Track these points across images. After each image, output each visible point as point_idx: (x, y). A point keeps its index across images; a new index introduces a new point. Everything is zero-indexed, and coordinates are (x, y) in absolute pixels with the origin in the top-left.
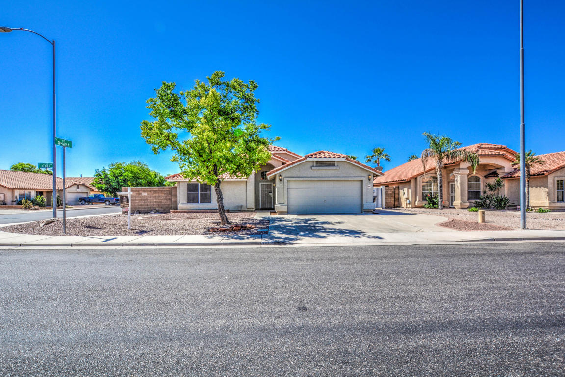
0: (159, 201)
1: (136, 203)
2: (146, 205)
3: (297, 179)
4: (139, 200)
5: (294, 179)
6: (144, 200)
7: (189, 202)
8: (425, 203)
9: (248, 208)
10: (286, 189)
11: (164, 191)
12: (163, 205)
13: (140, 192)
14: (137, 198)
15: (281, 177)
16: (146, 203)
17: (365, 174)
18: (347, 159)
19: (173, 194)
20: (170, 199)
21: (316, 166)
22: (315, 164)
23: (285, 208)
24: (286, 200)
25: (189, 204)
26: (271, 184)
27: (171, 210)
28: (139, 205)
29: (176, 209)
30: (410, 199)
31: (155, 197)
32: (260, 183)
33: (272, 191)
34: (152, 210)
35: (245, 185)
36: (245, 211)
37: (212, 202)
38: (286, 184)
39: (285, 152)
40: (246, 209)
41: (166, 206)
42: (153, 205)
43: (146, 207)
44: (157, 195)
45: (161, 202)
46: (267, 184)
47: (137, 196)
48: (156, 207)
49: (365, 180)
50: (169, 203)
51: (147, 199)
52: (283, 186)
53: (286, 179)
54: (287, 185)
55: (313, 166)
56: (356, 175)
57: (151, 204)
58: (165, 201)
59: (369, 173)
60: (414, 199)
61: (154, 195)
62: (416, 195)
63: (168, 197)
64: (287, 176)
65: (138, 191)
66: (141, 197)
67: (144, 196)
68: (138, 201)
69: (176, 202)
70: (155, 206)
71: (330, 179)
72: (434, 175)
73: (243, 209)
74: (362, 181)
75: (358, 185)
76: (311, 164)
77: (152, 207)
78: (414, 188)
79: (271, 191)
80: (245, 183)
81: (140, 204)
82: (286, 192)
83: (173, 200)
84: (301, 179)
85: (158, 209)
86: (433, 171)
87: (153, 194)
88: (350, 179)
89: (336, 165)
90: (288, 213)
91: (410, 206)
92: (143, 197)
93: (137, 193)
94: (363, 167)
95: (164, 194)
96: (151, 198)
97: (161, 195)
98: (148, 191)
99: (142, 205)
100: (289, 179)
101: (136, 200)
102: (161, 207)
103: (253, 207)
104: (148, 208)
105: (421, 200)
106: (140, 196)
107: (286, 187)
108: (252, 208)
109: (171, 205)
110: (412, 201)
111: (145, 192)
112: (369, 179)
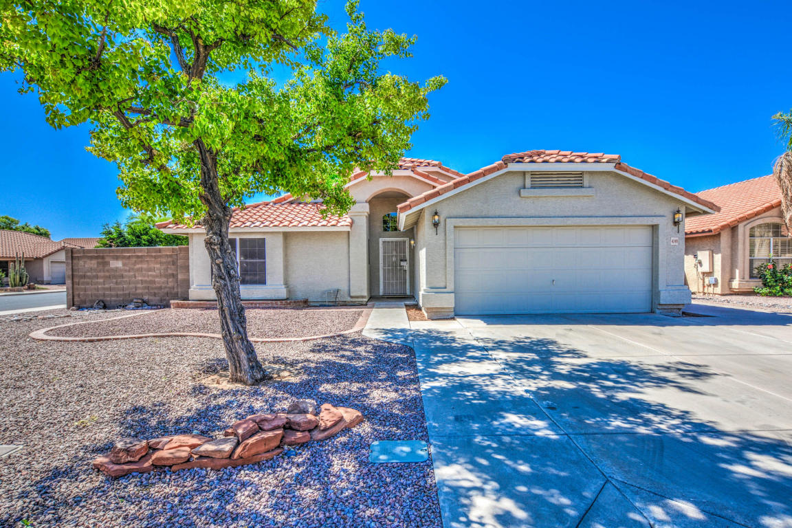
0: (150, 278)
1: (100, 283)
2: (119, 289)
3: (481, 222)
4: (105, 277)
5: (473, 222)
6: (115, 277)
8: (754, 284)
9: (352, 297)
10: (450, 251)
11: (160, 256)
12: (156, 288)
13: (107, 260)
14: (99, 274)
15: (436, 218)
16: (120, 283)
17: (665, 209)
18: (619, 165)
19: (180, 262)
20: (173, 275)
21: (532, 188)
22: (528, 182)
23: (448, 302)
24: (451, 277)
26: (404, 242)
27: (172, 302)
28: (104, 289)
29: (187, 299)
30: (718, 274)
31: (141, 270)
32: (381, 240)
33: (408, 257)
34: (132, 301)
35: (345, 241)
36: (345, 305)
37: (268, 282)
38: (450, 236)
39: (437, 169)
40: (349, 299)
41: (166, 290)
42: (136, 288)
43: (119, 293)
44: (145, 266)
45: (154, 282)
46: (396, 242)
47: (101, 267)
48: (142, 294)
49: (665, 225)
50: (170, 285)
51: (122, 276)
52: (442, 242)
53: (451, 223)
54: (452, 237)
55: (524, 187)
56: (639, 212)
57: (131, 286)
58: (164, 279)
59: (674, 207)
60: (727, 276)
61: (138, 266)
62: (733, 266)
63: (170, 272)
64: (455, 213)
65: (103, 258)
66: (108, 271)
67: (116, 269)
68: (101, 280)
69: (187, 283)
70: (139, 291)
71: (570, 221)
72: (777, 220)
73: (340, 299)
74: (654, 228)
75: (643, 237)
76: (518, 182)
77: (133, 295)
78: (729, 250)
79: (405, 256)
80: (346, 236)
81: (107, 286)
82: (450, 257)
83: (180, 277)
84: (491, 222)
85: (146, 298)
86: (774, 212)
87: (135, 263)
88: (623, 221)
89: (586, 183)
90: (457, 314)
91: (718, 290)
92: (112, 270)
93: (100, 260)
94: (661, 189)
95: (161, 263)
96: (132, 273)
97: (152, 265)
98: (124, 257)
99: (110, 289)
100: (459, 222)
101: (97, 277)
102: (155, 295)
103: (365, 293)
104: (125, 295)
105: (747, 277)
106: (107, 268)
107: (450, 244)
108: (363, 297)
109: (176, 290)
110: (722, 278)
111: (117, 258)
112: (676, 223)
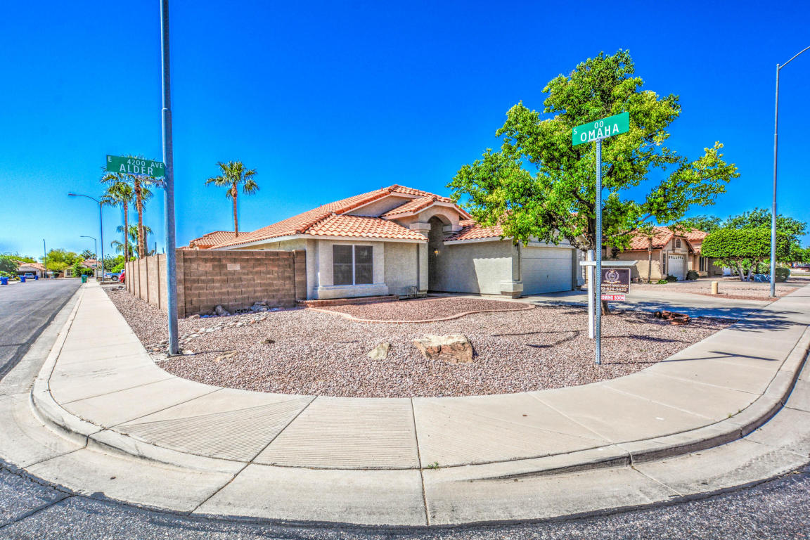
0: (269, 281)
1: (216, 288)
2: (237, 293)
4: (222, 281)
6: (233, 280)
7: (336, 283)
9: (419, 291)
11: (278, 260)
12: (275, 291)
13: (224, 262)
14: (215, 278)
16: (239, 287)
19: (296, 265)
20: (289, 278)
23: (521, 288)
24: (521, 275)
25: (336, 287)
28: (221, 293)
29: (307, 297)
31: (260, 273)
34: (253, 304)
35: (416, 251)
37: (374, 281)
41: (283, 292)
42: (255, 292)
43: (239, 296)
44: (263, 269)
45: (272, 285)
47: (217, 270)
50: (287, 287)
51: (240, 280)
57: (250, 289)
58: (281, 281)
61: (257, 269)
63: (287, 274)
65: (220, 260)
66: (225, 274)
67: (234, 273)
68: (217, 285)
69: (304, 285)
70: (258, 294)
77: (253, 298)
80: (416, 247)
81: (224, 290)
83: (297, 279)
85: (265, 300)
87: (253, 266)
92: (230, 273)
93: (216, 263)
95: (278, 266)
96: (250, 276)
97: (270, 269)
98: (242, 260)
99: (228, 293)
101: (213, 281)
102: (274, 297)
103: (427, 288)
104: (243, 299)
106: (224, 271)
108: (426, 291)
109: (293, 291)
111: (234, 261)
